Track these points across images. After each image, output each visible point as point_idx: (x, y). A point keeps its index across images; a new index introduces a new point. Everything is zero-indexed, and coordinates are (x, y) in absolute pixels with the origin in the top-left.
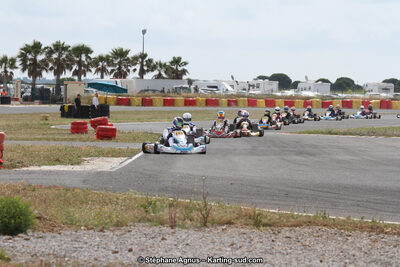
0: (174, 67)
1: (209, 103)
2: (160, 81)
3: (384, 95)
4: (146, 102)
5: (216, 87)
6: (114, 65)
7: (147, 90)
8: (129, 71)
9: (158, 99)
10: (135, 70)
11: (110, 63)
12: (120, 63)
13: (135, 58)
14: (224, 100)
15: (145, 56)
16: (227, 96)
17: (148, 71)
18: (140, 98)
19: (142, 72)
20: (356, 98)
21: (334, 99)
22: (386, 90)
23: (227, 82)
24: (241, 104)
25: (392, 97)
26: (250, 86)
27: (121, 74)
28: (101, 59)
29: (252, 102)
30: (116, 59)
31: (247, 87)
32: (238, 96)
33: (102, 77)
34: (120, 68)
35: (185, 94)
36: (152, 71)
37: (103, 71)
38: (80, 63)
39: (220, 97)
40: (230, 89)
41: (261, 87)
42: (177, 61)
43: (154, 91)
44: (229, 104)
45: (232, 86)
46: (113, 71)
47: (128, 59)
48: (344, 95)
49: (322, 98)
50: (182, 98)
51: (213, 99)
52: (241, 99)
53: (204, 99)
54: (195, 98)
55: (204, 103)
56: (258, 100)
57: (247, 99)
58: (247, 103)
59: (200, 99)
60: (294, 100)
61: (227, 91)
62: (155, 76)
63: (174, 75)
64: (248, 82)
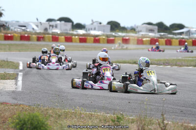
1: (23, 38)
3: (151, 34)
5: (25, 26)
14: (34, 36)
16: (36, 33)
20: (132, 36)
21: (115, 37)
22: (151, 31)
23: (34, 23)
24: (46, 39)
25: (159, 36)
29: (55, 38)
35: (5, 32)
39: (30, 33)
40: (35, 28)
41: (59, 26)
44: (39, 39)
45: (37, 26)
48: (124, 34)
49: (107, 36)
50: (2, 34)
51: (26, 35)
52: (47, 35)
53: (20, 35)
54: (12, 35)
55: (19, 38)
56: (60, 37)
57: (51, 36)
58: (51, 39)
59: (16, 35)
60: (86, 37)
61: (33, 29)
64: (49, 23)
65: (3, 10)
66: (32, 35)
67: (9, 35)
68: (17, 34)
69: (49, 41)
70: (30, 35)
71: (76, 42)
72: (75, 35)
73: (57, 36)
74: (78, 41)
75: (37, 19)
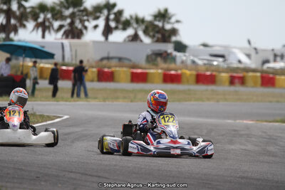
0: (160, 24)
1: (201, 79)
2: (135, 45)
4: (105, 76)
5: (222, 56)
6: (63, 18)
7: (108, 58)
8: (86, 28)
9: (123, 72)
10: (96, 27)
11: (57, 15)
12: (73, 16)
13: (98, 9)
14: (225, 76)
15: (114, 5)
16: (230, 70)
17: (116, 28)
18: (95, 70)
19: (107, 31)
23: (241, 49)
24: (249, 82)
26: (275, 56)
27: (74, 33)
28: (43, 8)
29: (268, 80)
30: (67, 8)
31: (271, 58)
32: (247, 70)
33: (43, 36)
34: (72, 24)
36: (124, 29)
37: (44, 27)
38: (9, 14)
40: (244, 59)
42: (163, 15)
43: (120, 59)
44: (232, 81)
45: (249, 56)
46: (61, 27)
47: (85, 10)
50: (160, 71)
51: (208, 73)
52: (251, 74)
53: (194, 73)
54: (179, 72)
55: (193, 79)
56: (278, 77)
57: (259, 74)
58: (259, 81)
59: (188, 72)
61: (240, 62)
62: (129, 37)
63: (159, 36)
64: (273, 50)
65: (178, 21)
66: (220, 72)
67: (173, 72)
68: (190, 70)
69: (255, 85)
70: (214, 73)
73: (271, 76)
75: (249, 42)
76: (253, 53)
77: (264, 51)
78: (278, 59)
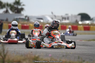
0: (16, 6)
2: (7, 15)
31: (61, 18)
35: (22, 22)
39: (44, 24)
45: (52, 18)
54: (28, 25)
60: (89, 26)
61: (48, 21)
62: (4, 12)
63: (16, 11)
64: (62, 16)
65: (24, 5)
67: (25, 25)
70: (42, 25)
71: (81, 30)
72: (80, 25)
74: (83, 29)
75: (52, 13)
76: (54, 17)
77: (58, 16)
78: (64, 19)
